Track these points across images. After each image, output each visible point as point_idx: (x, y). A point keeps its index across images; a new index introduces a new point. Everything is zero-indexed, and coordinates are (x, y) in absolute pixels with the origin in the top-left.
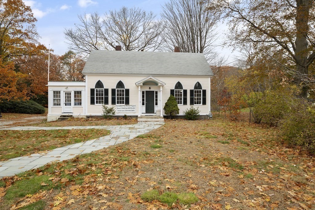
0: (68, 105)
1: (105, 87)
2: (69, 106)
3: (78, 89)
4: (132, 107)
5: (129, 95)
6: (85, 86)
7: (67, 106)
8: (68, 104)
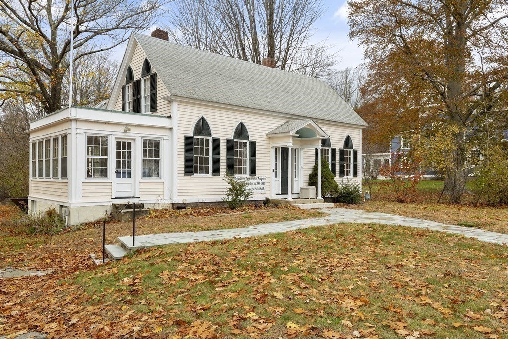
0: (124, 177)
1: (215, 135)
2: (127, 180)
3: (152, 135)
4: (261, 181)
5: (255, 156)
6: (171, 129)
7: (121, 180)
8: (124, 173)
